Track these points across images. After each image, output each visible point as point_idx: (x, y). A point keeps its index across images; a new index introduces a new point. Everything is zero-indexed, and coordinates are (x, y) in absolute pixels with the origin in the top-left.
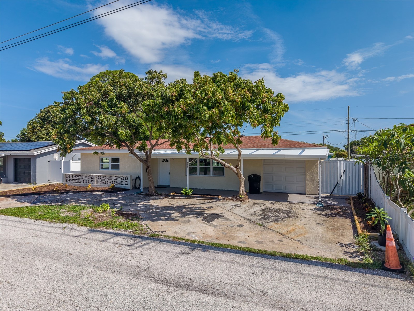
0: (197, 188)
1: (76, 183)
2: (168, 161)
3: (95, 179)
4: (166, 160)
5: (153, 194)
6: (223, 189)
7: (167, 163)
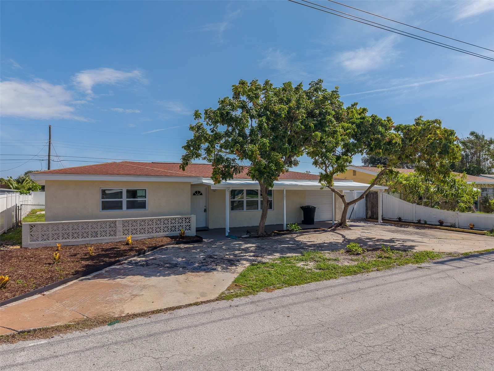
2: (201, 194)
3: (120, 228)
4: (199, 192)
6: (273, 224)
7: (201, 196)
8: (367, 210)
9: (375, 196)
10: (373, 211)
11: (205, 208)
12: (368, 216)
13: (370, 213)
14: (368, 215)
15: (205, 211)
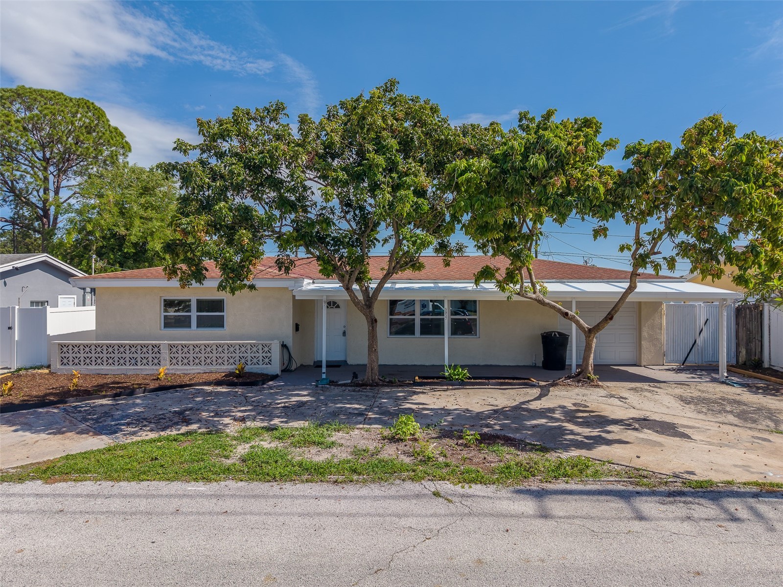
0: (416, 363)
1: (97, 367)
2: (338, 307)
3: (165, 354)
4: (334, 303)
5: (376, 383)
7: (337, 310)
8: (738, 345)
9: (753, 314)
10: (751, 350)
11: (344, 329)
12: (740, 361)
13: (743, 352)
14: (740, 359)
15: (344, 333)
